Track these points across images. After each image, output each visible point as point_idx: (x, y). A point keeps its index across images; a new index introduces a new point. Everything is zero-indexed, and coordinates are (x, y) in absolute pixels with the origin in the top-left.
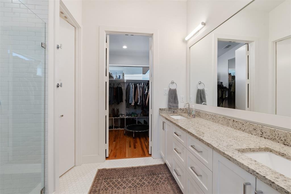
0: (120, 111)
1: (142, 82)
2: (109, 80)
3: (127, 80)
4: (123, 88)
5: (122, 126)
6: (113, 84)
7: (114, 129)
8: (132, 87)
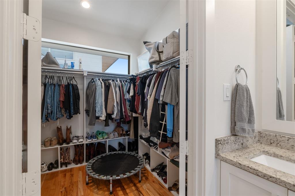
0: (73, 130)
1: (117, 78)
2: (42, 69)
3: (88, 72)
4: (80, 87)
5: (78, 161)
6: (59, 77)
7: (60, 169)
8: (100, 85)
